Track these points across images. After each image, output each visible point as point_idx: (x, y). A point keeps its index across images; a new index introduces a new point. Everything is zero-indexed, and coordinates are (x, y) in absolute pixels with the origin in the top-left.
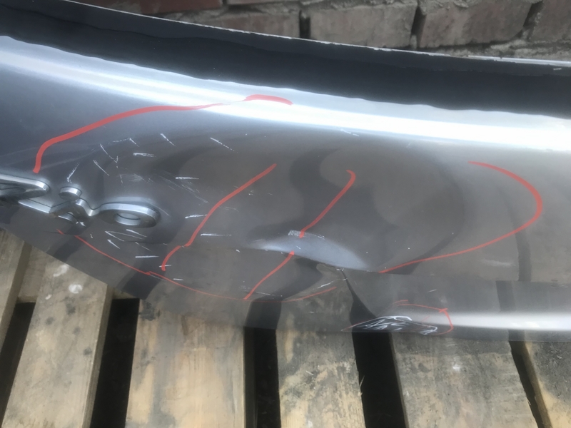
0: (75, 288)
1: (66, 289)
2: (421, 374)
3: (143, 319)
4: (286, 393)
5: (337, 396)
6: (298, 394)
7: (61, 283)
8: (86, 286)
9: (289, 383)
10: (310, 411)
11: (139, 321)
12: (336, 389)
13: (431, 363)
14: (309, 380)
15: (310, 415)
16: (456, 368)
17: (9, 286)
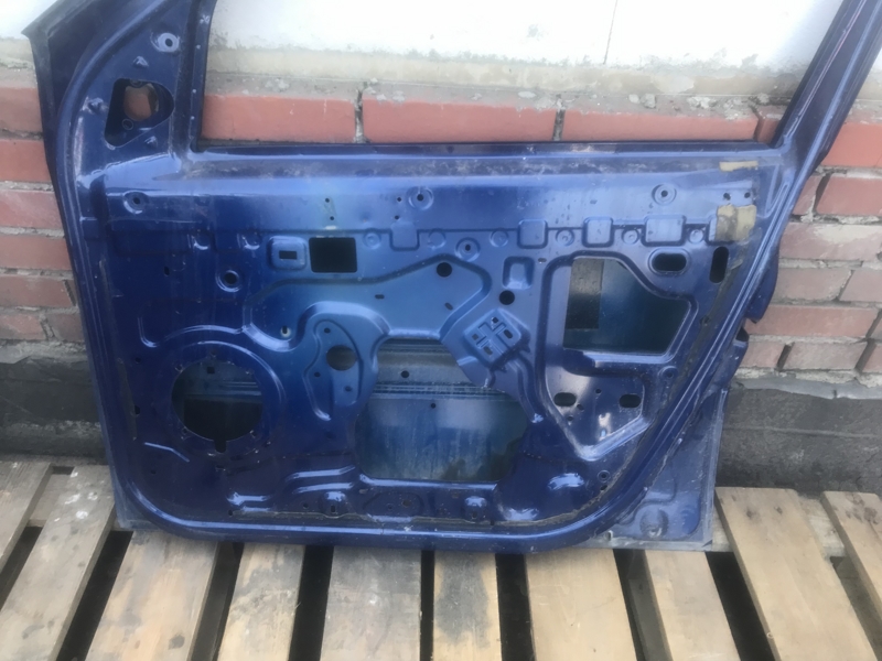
0: (81, 514)
1: (74, 515)
2: (344, 604)
3: (134, 543)
4: (235, 609)
5: (274, 614)
6: (244, 609)
7: (71, 509)
8: (91, 513)
9: (240, 601)
10: (250, 622)
11: (130, 544)
12: (275, 609)
13: (354, 596)
14: (256, 601)
15: (249, 626)
16: (373, 602)
17: (25, 508)
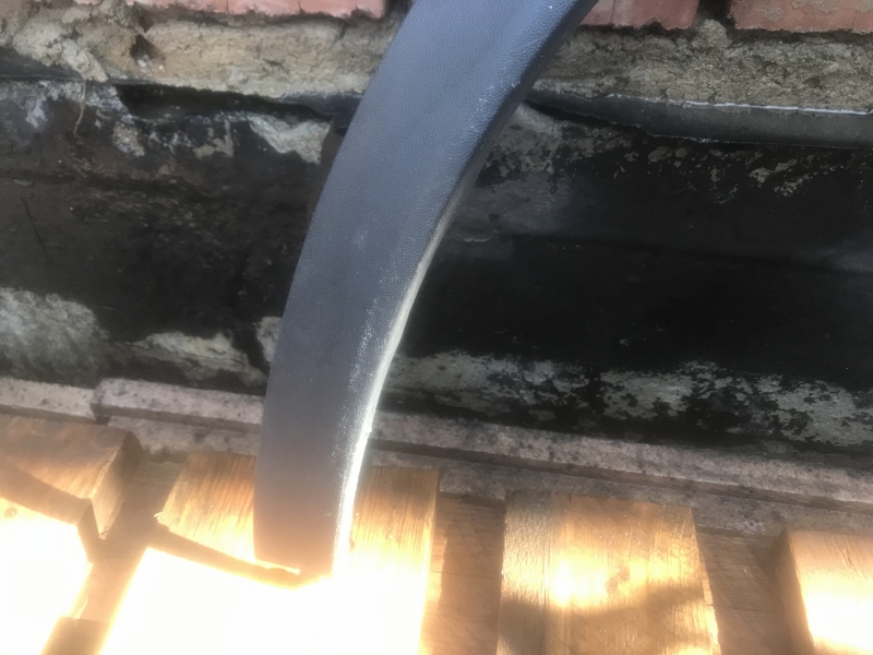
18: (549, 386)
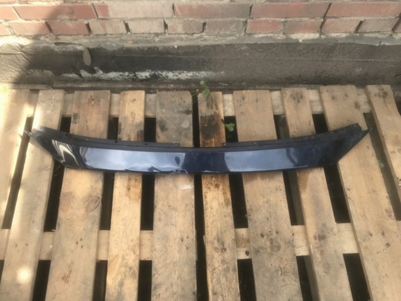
18: (128, 75)
